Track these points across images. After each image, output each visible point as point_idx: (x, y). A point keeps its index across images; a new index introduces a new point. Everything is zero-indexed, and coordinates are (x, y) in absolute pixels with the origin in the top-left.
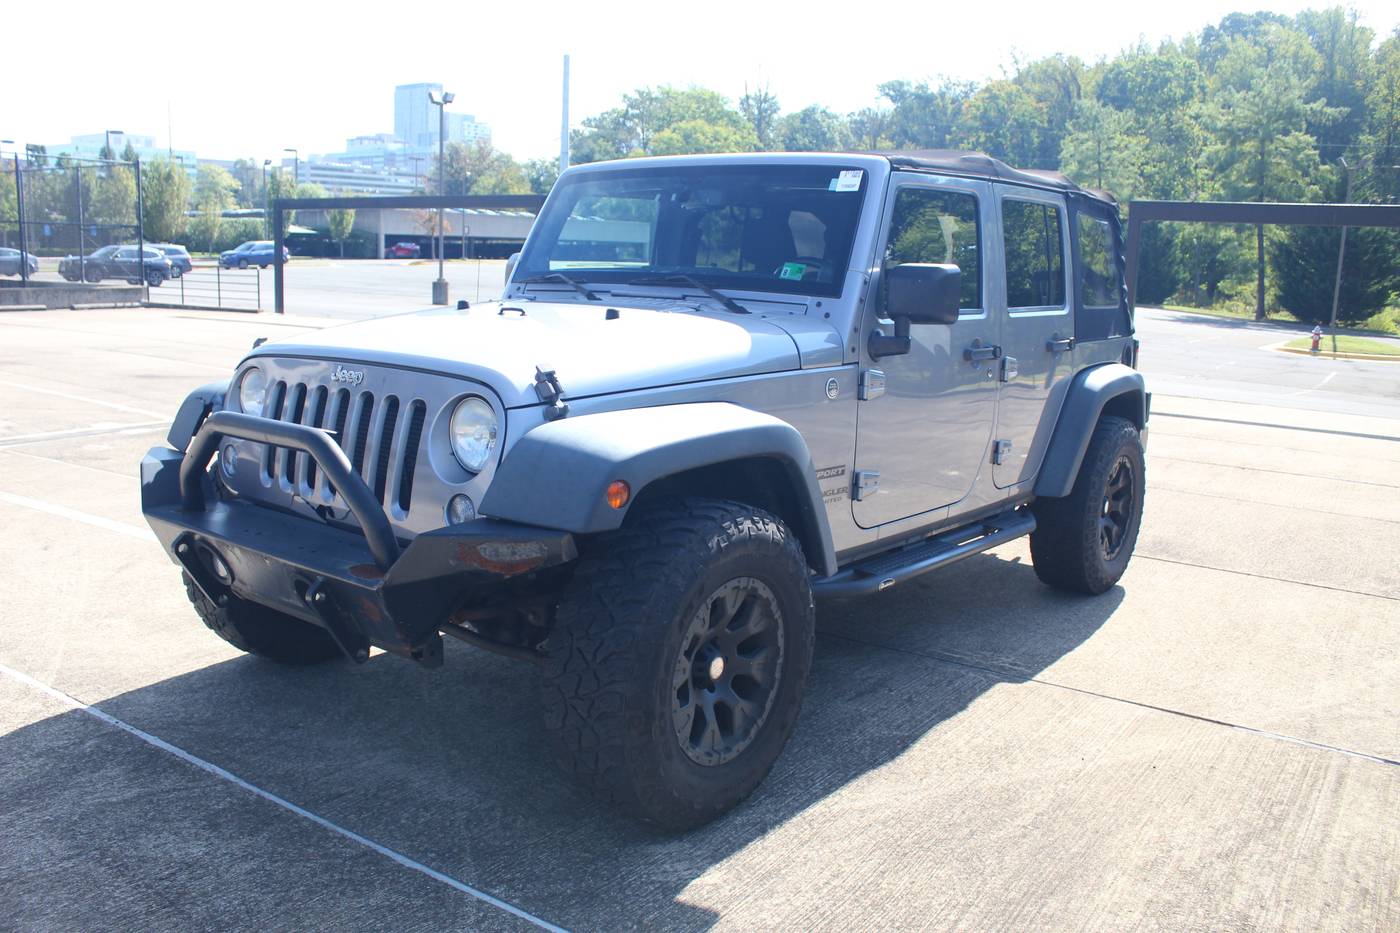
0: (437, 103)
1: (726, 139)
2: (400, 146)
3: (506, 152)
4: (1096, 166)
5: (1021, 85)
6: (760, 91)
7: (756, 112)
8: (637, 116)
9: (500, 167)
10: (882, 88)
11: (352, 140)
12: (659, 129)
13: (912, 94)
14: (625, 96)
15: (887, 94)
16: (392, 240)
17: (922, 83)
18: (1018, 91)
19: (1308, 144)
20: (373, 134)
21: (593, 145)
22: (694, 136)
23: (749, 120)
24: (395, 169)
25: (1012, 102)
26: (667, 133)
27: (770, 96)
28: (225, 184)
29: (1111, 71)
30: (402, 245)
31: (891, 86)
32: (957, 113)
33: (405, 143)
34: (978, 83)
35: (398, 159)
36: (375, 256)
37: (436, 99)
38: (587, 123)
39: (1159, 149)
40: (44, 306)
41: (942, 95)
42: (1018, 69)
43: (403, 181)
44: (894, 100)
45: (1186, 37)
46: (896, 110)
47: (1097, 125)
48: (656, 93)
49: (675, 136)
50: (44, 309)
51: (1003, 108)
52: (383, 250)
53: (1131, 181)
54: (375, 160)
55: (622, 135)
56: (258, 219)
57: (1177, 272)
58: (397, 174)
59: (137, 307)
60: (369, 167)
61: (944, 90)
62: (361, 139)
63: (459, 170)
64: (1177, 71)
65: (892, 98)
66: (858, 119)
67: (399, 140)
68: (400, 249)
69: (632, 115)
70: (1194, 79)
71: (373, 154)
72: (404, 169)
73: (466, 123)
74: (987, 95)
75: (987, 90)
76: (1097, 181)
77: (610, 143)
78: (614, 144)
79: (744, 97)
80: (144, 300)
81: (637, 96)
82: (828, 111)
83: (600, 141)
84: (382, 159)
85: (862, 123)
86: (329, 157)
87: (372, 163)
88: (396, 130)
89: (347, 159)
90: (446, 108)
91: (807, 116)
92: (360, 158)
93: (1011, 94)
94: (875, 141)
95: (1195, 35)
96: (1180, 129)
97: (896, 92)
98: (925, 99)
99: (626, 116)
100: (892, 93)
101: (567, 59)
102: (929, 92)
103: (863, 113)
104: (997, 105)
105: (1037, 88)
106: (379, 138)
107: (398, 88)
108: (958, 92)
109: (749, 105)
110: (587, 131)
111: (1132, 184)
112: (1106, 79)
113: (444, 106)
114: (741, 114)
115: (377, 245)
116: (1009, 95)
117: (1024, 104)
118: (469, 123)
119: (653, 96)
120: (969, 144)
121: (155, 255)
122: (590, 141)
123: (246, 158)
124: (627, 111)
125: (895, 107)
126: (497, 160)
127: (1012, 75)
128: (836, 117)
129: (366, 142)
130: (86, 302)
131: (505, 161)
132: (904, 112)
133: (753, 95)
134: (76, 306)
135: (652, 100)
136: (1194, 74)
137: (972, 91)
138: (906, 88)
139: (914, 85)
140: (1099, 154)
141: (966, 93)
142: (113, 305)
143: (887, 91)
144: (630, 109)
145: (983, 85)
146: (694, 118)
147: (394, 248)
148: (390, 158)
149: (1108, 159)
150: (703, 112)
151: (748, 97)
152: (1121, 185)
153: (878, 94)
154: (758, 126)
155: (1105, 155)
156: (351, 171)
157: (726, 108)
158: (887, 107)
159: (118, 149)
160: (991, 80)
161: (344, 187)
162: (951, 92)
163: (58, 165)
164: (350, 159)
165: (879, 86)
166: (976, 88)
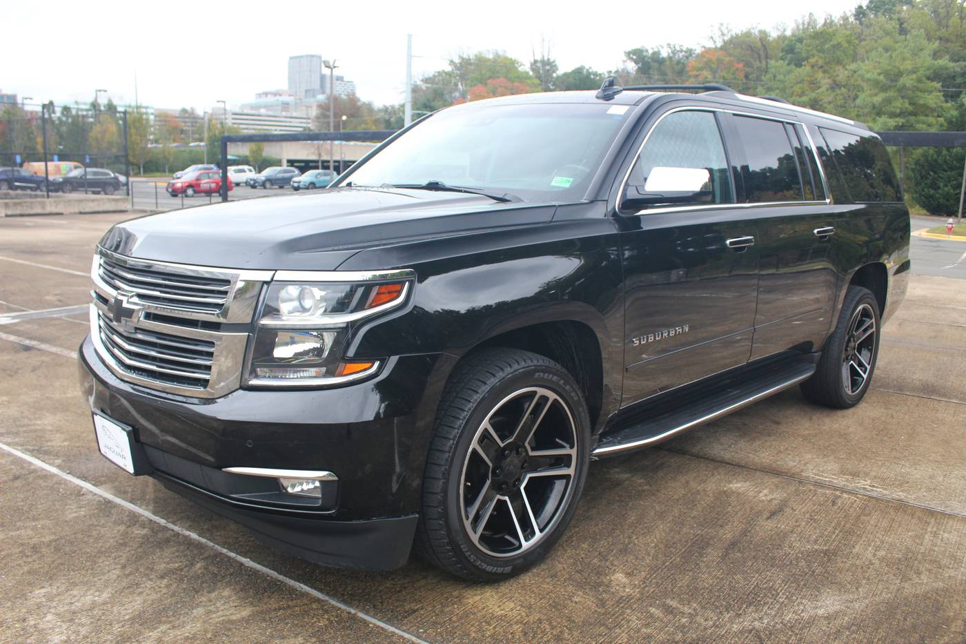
0: (329, 67)
2: (293, 98)
3: (367, 101)
5: (726, 51)
6: (544, 57)
7: (542, 71)
8: (459, 75)
9: (364, 112)
10: (628, 54)
11: (260, 94)
13: (649, 58)
14: (451, 61)
15: (632, 58)
16: (291, 163)
17: (656, 50)
18: (724, 55)
19: (935, 88)
20: (274, 90)
21: (428, 96)
23: (536, 76)
24: (289, 114)
25: (720, 64)
27: (551, 60)
31: (634, 52)
33: (295, 96)
34: (695, 50)
35: (290, 106)
38: (426, 81)
41: (670, 58)
42: (724, 40)
43: (296, 122)
45: (842, 15)
46: (638, 69)
48: (472, 59)
51: (715, 67)
54: (275, 108)
55: (448, 89)
58: (291, 117)
60: (271, 113)
61: (671, 55)
62: (266, 94)
65: (635, 61)
67: (291, 93)
69: (456, 74)
71: (274, 104)
72: (294, 114)
73: (338, 82)
74: (702, 58)
75: (702, 54)
79: (533, 61)
81: (460, 61)
82: (592, 70)
83: (433, 93)
84: (280, 107)
86: (243, 106)
87: (273, 110)
88: (289, 87)
89: (255, 107)
91: (577, 74)
92: (265, 107)
93: (720, 58)
95: (849, 14)
97: (638, 56)
98: (658, 62)
99: (451, 75)
100: (635, 57)
101: (410, 36)
102: (661, 56)
104: (710, 65)
105: (736, 52)
106: (278, 93)
107: (291, 58)
108: (681, 55)
109: (536, 67)
110: (424, 86)
113: (334, 69)
114: (531, 73)
116: (718, 59)
122: (426, 93)
124: (452, 71)
125: (637, 67)
126: (361, 107)
127: (720, 43)
129: (269, 96)
130: (89, 208)
132: (644, 70)
133: (539, 60)
134: (83, 211)
135: (470, 63)
137: (690, 55)
138: (645, 54)
139: (650, 52)
141: (686, 57)
143: (631, 56)
144: (454, 70)
145: (699, 51)
146: (498, 77)
148: (285, 106)
150: (504, 72)
151: (536, 61)
153: (625, 58)
154: (543, 82)
156: (258, 115)
157: (521, 69)
158: (631, 67)
159: (103, 101)
160: (704, 47)
161: (256, 127)
162: (677, 57)
163: (62, 113)
164: (258, 107)
165: (625, 53)
166: (694, 53)
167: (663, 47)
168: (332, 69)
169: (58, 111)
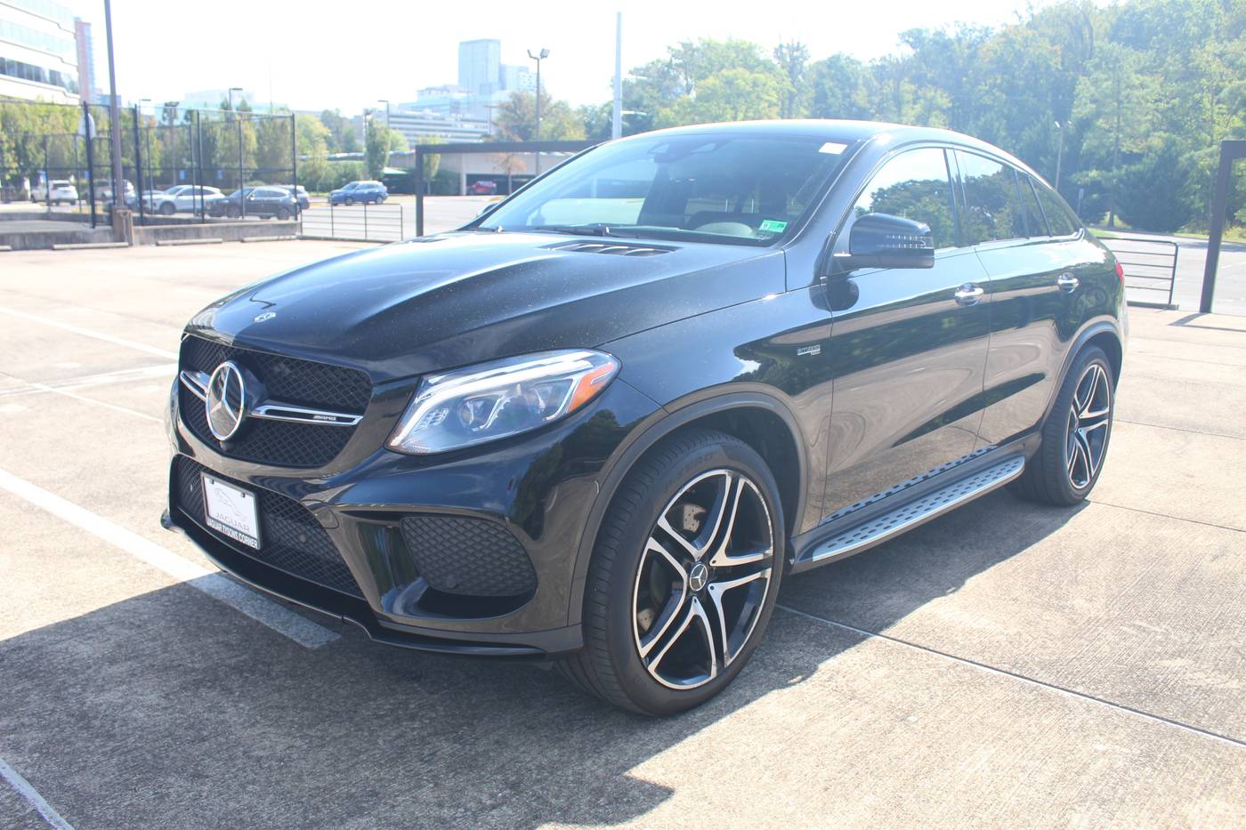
0: (535, 58)
1: (764, 85)
2: (464, 95)
3: (563, 99)
4: (1116, 104)
5: (1035, 28)
6: (792, 41)
7: (788, 60)
8: (679, 66)
9: (558, 113)
10: (903, 36)
11: (422, 91)
12: (703, 77)
13: (931, 40)
14: (669, 48)
15: (908, 42)
16: (472, 179)
17: (940, 29)
18: (1034, 35)
20: (439, 84)
21: (642, 92)
22: (736, 82)
23: (783, 67)
24: (461, 116)
25: (1027, 46)
26: (711, 81)
27: (801, 46)
28: (316, 132)
29: (1126, 12)
30: (481, 183)
31: (910, 33)
32: (973, 56)
33: (468, 92)
34: (993, 28)
35: (462, 106)
36: (458, 193)
37: (533, 55)
38: (635, 72)
39: (1174, 87)
40: (220, 240)
41: (959, 40)
42: (1032, 15)
43: (468, 126)
44: (913, 46)
46: (915, 55)
47: (1117, 65)
48: (696, 44)
49: (717, 82)
50: (220, 243)
51: (1019, 50)
52: (464, 188)
53: (1149, 117)
54: (442, 108)
55: (667, 83)
56: (356, 162)
57: (1192, 202)
58: (463, 120)
59: (294, 239)
60: (438, 114)
61: (960, 35)
62: (429, 90)
63: (521, 115)
64: (1195, 11)
65: (911, 45)
66: (880, 64)
67: (462, 89)
68: (479, 186)
69: (676, 65)
70: (1212, 18)
71: (441, 103)
72: (468, 116)
73: (522, 74)
74: (1003, 40)
75: (1004, 35)
76: (1116, 118)
77: (657, 90)
78: (659, 91)
79: (777, 46)
80: (298, 234)
81: (680, 48)
82: (852, 57)
83: (648, 88)
84: (448, 107)
85: (883, 67)
86: (401, 106)
87: (440, 111)
88: (460, 81)
89: (417, 107)
90: (542, 61)
91: (833, 63)
92: (431, 107)
93: (1027, 38)
94: (899, 84)
96: (1197, 68)
97: (915, 38)
98: (943, 45)
99: (669, 65)
100: (911, 40)
101: (619, 15)
102: (946, 38)
103: (884, 59)
104: (1013, 48)
105: (1050, 32)
106: (445, 89)
107: (461, 43)
108: (973, 36)
109: (782, 53)
110: (633, 79)
111: (1150, 120)
112: (1120, 19)
113: (541, 61)
114: (775, 62)
115: (459, 184)
116: (1026, 39)
117: (1039, 47)
118: (525, 74)
119: (694, 47)
120: (986, 85)
121: (283, 195)
122: (638, 89)
123: (332, 109)
124: (671, 61)
125: (914, 52)
126: (555, 106)
127: (1027, 19)
128: (859, 63)
129: (433, 92)
130: (252, 236)
131: (562, 108)
132: (923, 57)
133: (786, 45)
134: (245, 239)
135: (694, 50)
136: (1212, 13)
137: (987, 35)
138: (924, 35)
139: (932, 32)
140: (1119, 92)
141: (981, 38)
142: (276, 237)
143: (907, 38)
144: (673, 59)
145: (998, 30)
146: (734, 67)
147: (474, 186)
148: (455, 107)
149: (1127, 97)
150: (741, 61)
151: (781, 46)
152: (1139, 121)
153: (899, 41)
154: (791, 72)
155: (1124, 93)
156: (422, 118)
157: (762, 57)
158: (908, 52)
159: (236, 102)
160: (1006, 25)
161: (419, 133)
162: (967, 38)
163: (186, 118)
164: (421, 108)
165: (899, 34)
166: (992, 33)
167: (949, 26)
168: (538, 60)
169: (181, 114)
